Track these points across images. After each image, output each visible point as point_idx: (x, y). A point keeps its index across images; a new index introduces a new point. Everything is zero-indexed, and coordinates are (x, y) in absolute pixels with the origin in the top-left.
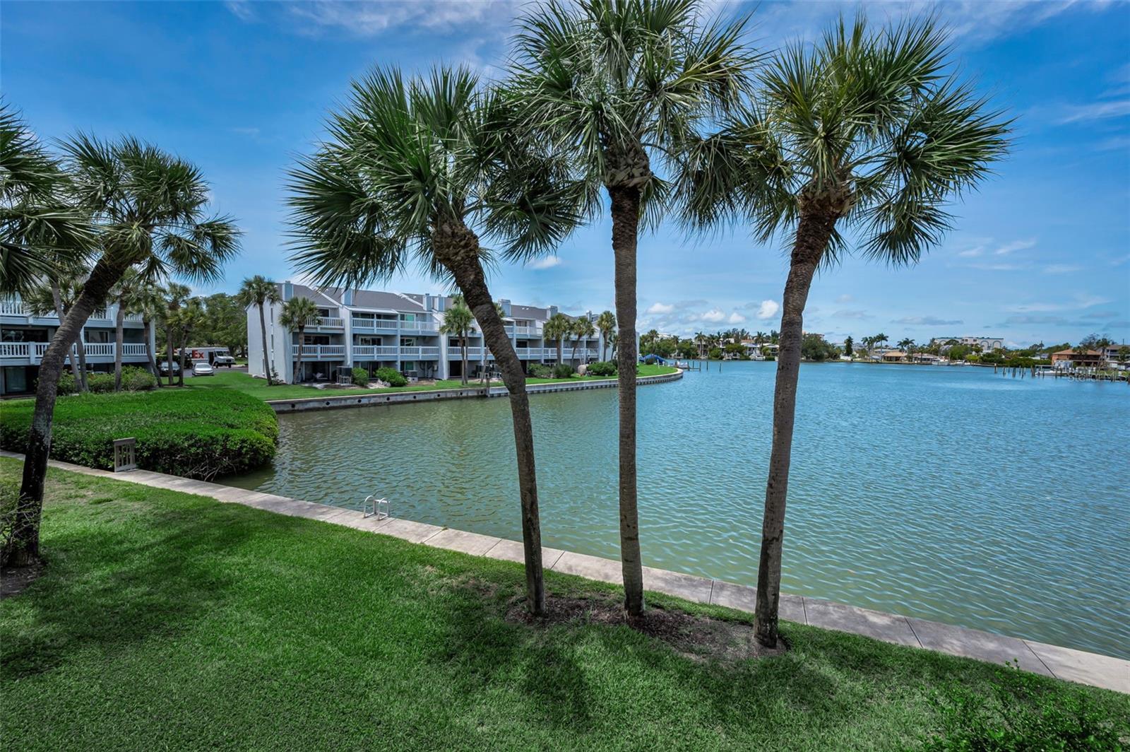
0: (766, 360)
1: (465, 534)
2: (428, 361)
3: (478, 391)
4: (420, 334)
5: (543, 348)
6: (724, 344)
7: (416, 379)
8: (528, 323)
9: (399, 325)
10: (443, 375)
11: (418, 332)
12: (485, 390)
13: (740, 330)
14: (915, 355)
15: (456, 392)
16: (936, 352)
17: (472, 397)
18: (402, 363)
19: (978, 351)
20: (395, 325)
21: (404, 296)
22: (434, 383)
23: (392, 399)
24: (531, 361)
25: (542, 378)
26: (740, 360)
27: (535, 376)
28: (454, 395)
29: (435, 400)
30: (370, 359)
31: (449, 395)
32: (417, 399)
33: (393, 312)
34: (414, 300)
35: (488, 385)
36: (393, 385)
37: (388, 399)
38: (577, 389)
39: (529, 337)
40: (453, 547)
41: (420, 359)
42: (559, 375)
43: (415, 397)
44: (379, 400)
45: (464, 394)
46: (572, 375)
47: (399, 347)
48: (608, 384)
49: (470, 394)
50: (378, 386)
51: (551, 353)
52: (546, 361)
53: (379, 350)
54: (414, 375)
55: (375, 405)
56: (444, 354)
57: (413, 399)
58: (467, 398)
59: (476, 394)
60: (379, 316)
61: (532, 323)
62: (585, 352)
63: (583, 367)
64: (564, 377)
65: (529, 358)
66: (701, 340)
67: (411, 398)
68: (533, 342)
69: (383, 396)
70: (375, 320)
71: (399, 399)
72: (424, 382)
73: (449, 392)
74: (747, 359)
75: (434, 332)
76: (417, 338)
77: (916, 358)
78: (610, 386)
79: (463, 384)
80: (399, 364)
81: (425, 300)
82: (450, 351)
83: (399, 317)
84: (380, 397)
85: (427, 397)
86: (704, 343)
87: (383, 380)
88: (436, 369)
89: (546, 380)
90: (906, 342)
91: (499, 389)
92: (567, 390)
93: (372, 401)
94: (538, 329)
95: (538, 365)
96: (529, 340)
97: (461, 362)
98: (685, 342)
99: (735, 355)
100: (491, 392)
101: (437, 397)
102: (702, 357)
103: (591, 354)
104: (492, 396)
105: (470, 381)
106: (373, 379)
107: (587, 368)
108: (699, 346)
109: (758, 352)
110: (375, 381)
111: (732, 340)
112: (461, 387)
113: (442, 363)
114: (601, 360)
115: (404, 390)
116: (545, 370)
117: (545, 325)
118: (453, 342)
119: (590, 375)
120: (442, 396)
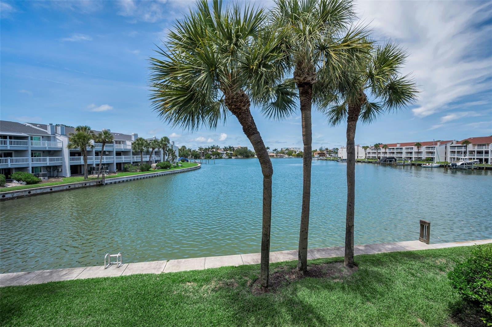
0: (229, 158)
1: (183, 260)
2: (53, 166)
3: (97, 182)
4: (47, 149)
5: (132, 156)
6: (211, 152)
7: (46, 178)
8: (121, 142)
9: (30, 143)
10: (66, 174)
11: (46, 148)
12: (102, 181)
13: (216, 146)
14: (278, 154)
15: (82, 184)
16: (284, 153)
17: (93, 186)
18: (33, 168)
19: (295, 152)
20: (26, 143)
21: (30, 125)
22: (61, 179)
23: (32, 192)
24: (124, 163)
25: (132, 172)
26: (218, 158)
27: (128, 171)
28: (81, 186)
29: (67, 190)
30: (5, 167)
31: (77, 186)
32: (53, 190)
33: (23, 134)
34: (38, 127)
35: (104, 178)
36: (28, 183)
37: (29, 192)
38: (155, 176)
39: (123, 150)
40: (182, 269)
41: (48, 165)
42: (142, 170)
43: (51, 189)
44: (21, 194)
45: (88, 185)
46: (150, 169)
47: (30, 158)
48: (170, 172)
49: (91, 184)
50: (14, 184)
51: (137, 159)
52: (133, 163)
53: (12, 161)
54: (44, 175)
55: (18, 197)
56: (67, 161)
57: (50, 191)
58: (90, 186)
59: (95, 184)
60: (11, 137)
61: (124, 142)
62: (154, 157)
63: (154, 165)
64: (145, 171)
65: (124, 162)
66: (201, 150)
67: (49, 190)
68: (126, 153)
69: (25, 191)
70: (8, 140)
71: (39, 191)
72: (53, 180)
73: (77, 184)
74: (221, 158)
75: (57, 148)
76: (44, 151)
77: (279, 156)
78: (171, 173)
79: (85, 178)
80: (30, 169)
81: (49, 128)
82: (71, 160)
83: (29, 138)
84: (22, 192)
85: (61, 188)
86: (202, 151)
87: (18, 180)
88: (60, 170)
89: (135, 173)
90: (275, 150)
91: (111, 180)
92: (150, 177)
93: (15, 195)
94: (128, 145)
95: (130, 165)
96: (122, 151)
97: (80, 166)
98: (194, 151)
99: (216, 156)
100: (105, 182)
101: (68, 188)
102: (202, 158)
103: (157, 158)
104: (107, 184)
105: (89, 176)
106: (9, 179)
107: (157, 166)
108: (200, 153)
109: (225, 155)
110: (11, 181)
111: (214, 150)
112: (84, 180)
113: (65, 167)
114: (162, 161)
115: (40, 185)
116: (135, 168)
117: (132, 144)
118: (72, 154)
119: (159, 169)
120: (72, 187)
